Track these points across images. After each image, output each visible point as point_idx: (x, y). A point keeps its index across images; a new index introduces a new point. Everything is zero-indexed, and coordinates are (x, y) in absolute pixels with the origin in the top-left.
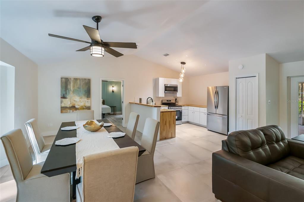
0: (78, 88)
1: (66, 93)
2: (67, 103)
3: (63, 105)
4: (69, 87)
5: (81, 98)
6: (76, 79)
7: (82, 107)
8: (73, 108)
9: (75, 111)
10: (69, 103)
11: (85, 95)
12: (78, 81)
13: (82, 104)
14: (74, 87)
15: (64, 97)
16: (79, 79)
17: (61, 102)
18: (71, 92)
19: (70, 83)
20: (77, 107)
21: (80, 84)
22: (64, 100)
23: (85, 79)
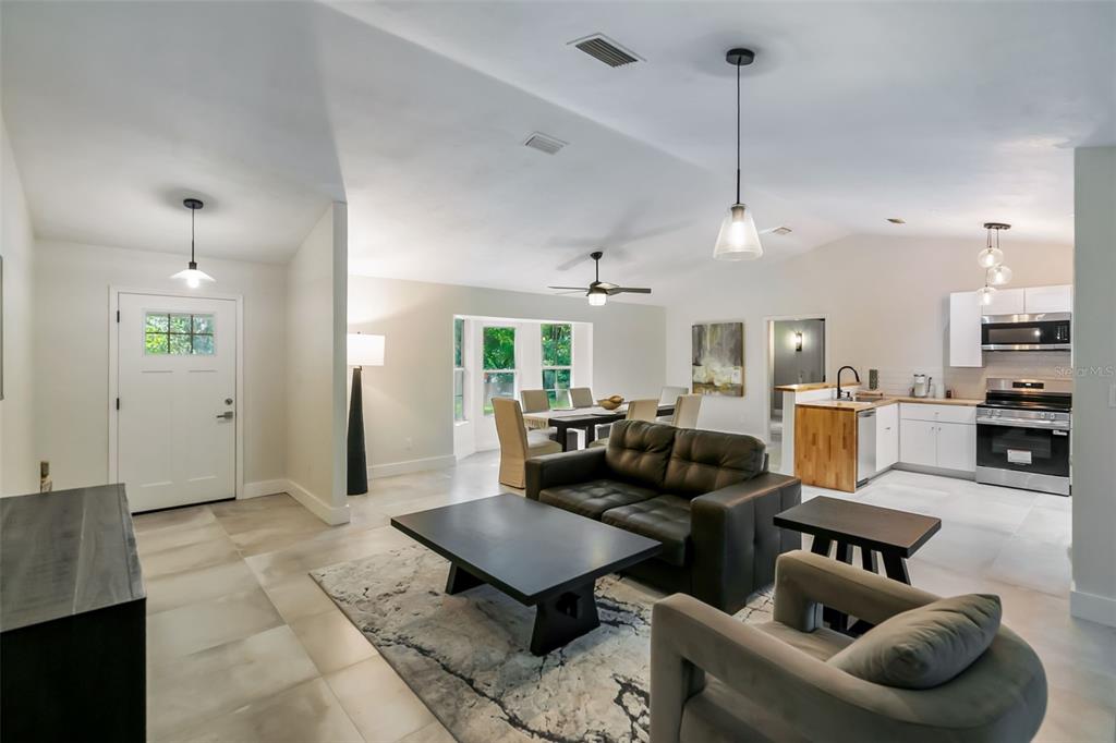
0: (718, 344)
1: (700, 355)
2: (702, 375)
3: (696, 380)
4: (703, 343)
5: (724, 366)
6: (715, 326)
7: (725, 384)
8: (710, 385)
9: (713, 393)
10: (705, 375)
11: (730, 360)
12: (719, 329)
13: (725, 379)
14: (711, 342)
15: (696, 363)
16: (720, 325)
17: (694, 372)
18: (707, 354)
19: (705, 335)
20: (717, 384)
21: (722, 337)
22: (697, 368)
23: (731, 324)
